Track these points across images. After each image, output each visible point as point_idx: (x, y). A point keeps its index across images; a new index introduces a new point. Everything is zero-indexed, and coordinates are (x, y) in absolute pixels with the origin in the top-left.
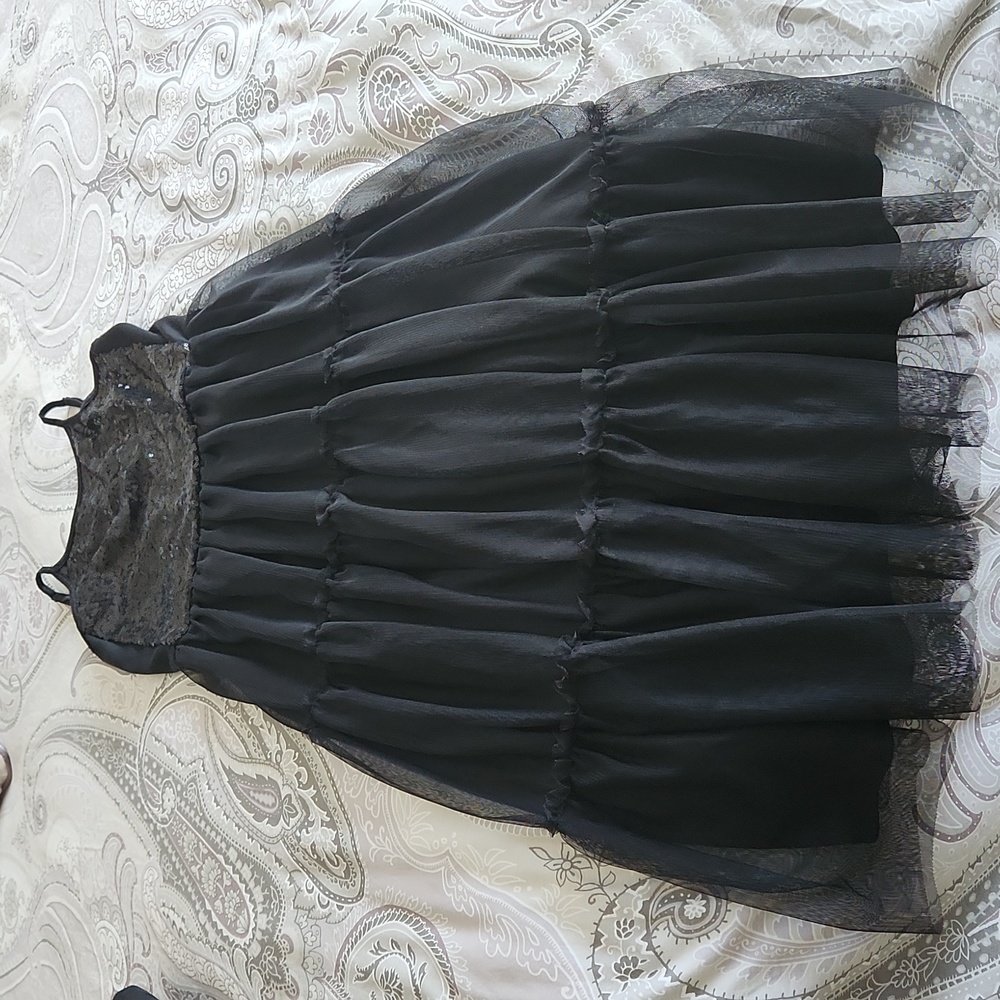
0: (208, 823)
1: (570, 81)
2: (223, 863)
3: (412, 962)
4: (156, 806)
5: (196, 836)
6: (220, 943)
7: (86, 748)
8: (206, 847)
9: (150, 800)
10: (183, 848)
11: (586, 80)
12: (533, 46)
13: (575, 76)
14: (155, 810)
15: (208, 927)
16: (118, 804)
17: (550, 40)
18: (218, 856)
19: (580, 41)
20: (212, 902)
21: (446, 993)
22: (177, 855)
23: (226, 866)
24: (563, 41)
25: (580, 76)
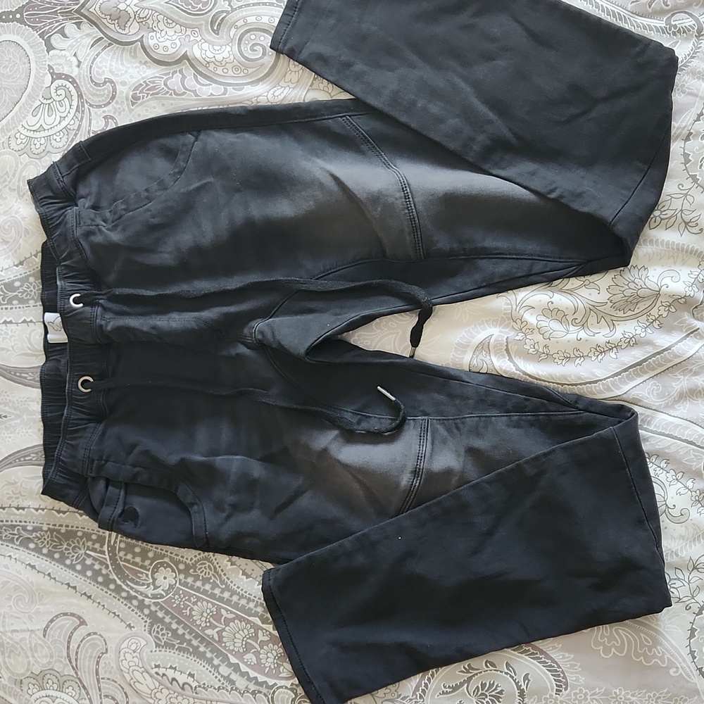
0: (233, 593)
1: (689, 55)
2: (260, 623)
3: (513, 675)
4: (143, 585)
5: (213, 605)
6: (252, 687)
7: (12, 541)
8: (231, 612)
9: (132, 581)
10: (191, 616)
11: (698, 56)
12: (661, 25)
13: (692, 53)
14: (142, 589)
15: (234, 676)
16: (74, 588)
17: (673, 23)
18: (251, 619)
19: (696, 28)
20: (239, 655)
21: (552, 691)
22: (179, 622)
23: (264, 626)
24: (683, 25)
25: (695, 53)
